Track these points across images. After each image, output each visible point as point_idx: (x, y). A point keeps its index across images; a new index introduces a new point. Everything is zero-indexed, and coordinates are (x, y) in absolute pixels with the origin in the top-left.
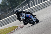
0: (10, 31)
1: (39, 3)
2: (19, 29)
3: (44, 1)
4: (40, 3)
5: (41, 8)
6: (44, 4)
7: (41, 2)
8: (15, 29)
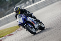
0: (11, 33)
2: (21, 30)
8: (17, 30)
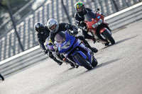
1: (7, 56)
3: (21, 50)
4: (9, 57)
5: (14, 70)
6: (20, 60)
7: (12, 54)
